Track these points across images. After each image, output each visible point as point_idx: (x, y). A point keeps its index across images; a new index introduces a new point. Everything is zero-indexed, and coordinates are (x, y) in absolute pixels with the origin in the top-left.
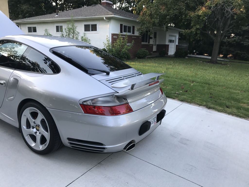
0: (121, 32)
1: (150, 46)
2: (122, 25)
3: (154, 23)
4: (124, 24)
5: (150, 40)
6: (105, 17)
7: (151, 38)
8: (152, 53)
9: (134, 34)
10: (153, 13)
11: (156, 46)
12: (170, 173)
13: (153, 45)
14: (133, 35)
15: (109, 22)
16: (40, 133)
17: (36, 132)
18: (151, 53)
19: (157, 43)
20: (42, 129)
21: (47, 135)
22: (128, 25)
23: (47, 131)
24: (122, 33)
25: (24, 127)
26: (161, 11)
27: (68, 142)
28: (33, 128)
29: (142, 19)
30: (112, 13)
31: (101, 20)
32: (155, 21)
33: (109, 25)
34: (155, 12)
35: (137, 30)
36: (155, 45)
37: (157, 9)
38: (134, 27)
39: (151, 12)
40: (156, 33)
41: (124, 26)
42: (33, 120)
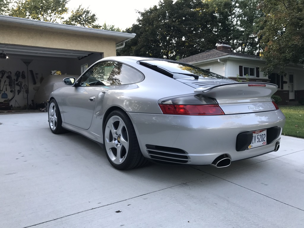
0: (241, 74)
1: (284, 92)
2: (242, 66)
3: (286, 58)
4: (244, 66)
5: (284, 85)
6: (220, 59)
7: (286, 82)
8: (288, 101)
9: (259, 77)
10: (283, 46)
11: (294, 93)
12: (285, 204)
13: (288, 91)
14: (257, 78)
15: (224, 64)
16: (120, 145)
17: (117, 144)
18: (286, 101)
19: (295, 89)
20: (122, 139)
21: (126, 145)
22: (250, 67)
23: (126, 140)
24: (242, 76)
25: (107, 140)
26: (294, 42)
27: (147, 150)
28: (115, 139)
29: (267, 55)
30: (227, 54)
31: (215, 63)
32: (286, 55)
33: (224, 68)
34: (285, 45)
35: (262, 69)
36: (292, 91)
37: (287, 41)
38: (258, 69)
39: (280, 45)
40: (293, 75)
41: (244, 68)
42: (115, 130)
